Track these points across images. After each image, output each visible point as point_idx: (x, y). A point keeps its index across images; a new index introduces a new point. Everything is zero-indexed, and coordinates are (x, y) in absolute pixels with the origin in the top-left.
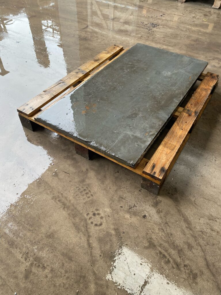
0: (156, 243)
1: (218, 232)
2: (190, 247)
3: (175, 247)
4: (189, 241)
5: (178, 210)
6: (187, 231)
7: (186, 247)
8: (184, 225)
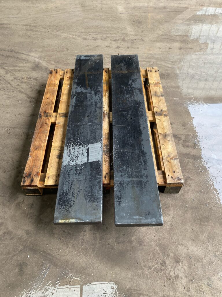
0: (34, 80)
1: (5, 94)
2: (18, 85)
3: (25, 83)
4: (19, 86)
5: (26, 94)
6: (20, 89)
7: (20, 84)
8: (23, 90)
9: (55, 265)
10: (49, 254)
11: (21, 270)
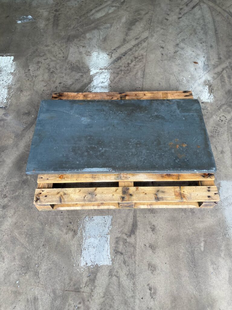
9: (24, 130)
10: (31, 126)
11: (26, 114)
